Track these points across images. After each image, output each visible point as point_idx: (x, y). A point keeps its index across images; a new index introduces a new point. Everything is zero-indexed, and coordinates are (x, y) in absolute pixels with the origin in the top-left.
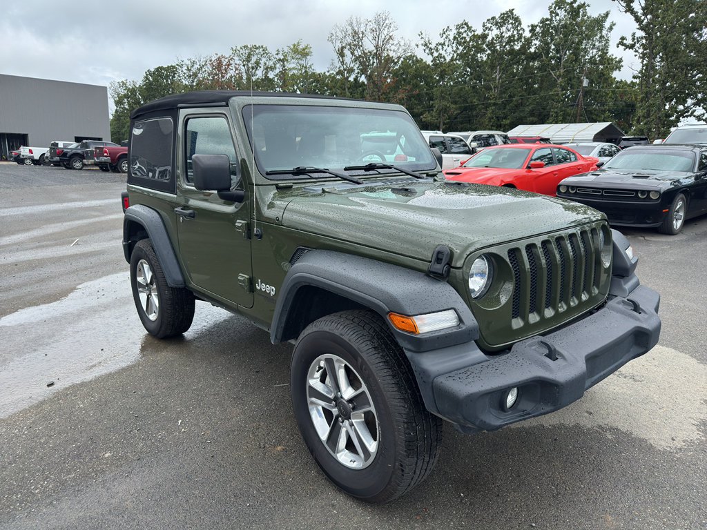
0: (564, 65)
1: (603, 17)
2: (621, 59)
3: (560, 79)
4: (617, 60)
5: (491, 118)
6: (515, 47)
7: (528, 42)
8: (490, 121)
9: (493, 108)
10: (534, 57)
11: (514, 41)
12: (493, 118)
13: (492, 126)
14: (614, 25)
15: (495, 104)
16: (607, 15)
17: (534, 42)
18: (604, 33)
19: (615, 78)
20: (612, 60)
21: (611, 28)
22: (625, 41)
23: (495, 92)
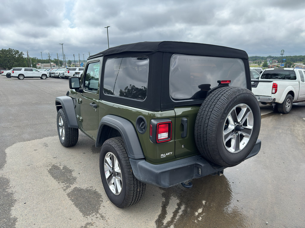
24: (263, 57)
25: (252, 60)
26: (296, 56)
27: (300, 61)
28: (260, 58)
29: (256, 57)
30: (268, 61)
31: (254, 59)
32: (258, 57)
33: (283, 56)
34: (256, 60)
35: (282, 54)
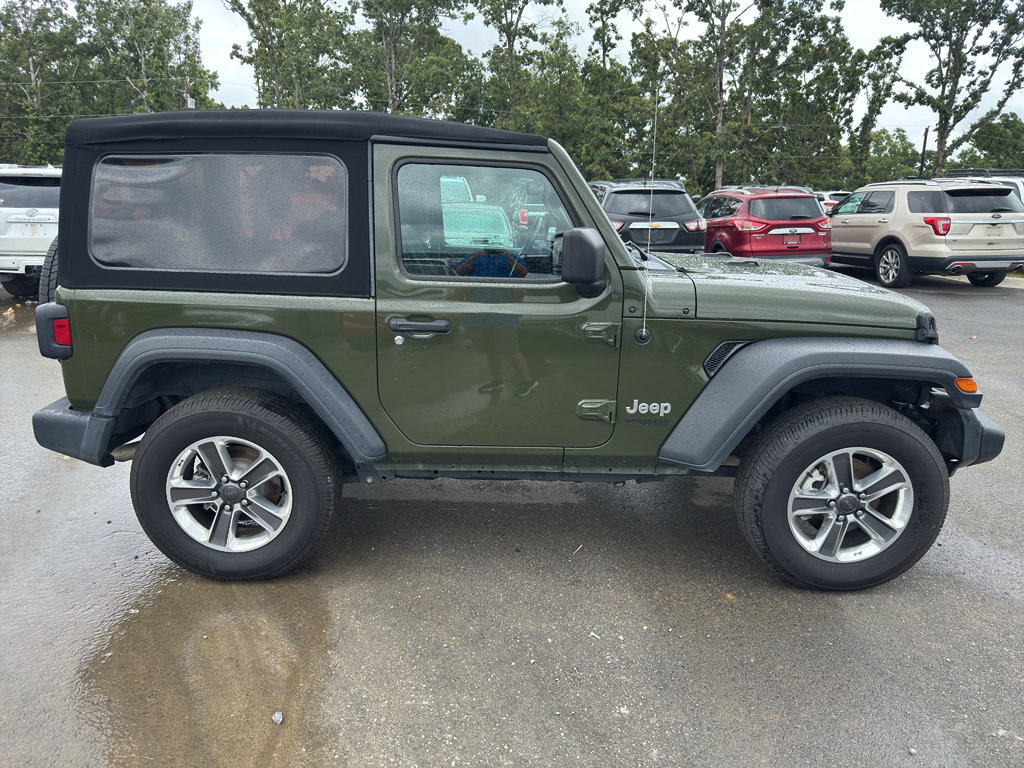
0: (146, 72)
1: (184, 9)
2: (215, 73)
3: (145, 92)
4: (210, 73)
5: (35, 146)
6: (52, 29)
7: (76, 26)
8: (35, 151)
9: (36, 127)
10: (91, 50)
11: (48, 20)
12: (39, 145)
13: (41, 158)
14: (201, 22)
15: (37, 122)
16: (190, 7)
17: (87, 28)
18: (190, 31)
19: (213, 100)
20: (205, 73)
21: (197, 27)
22: (240, 52)
23: (34, 102)
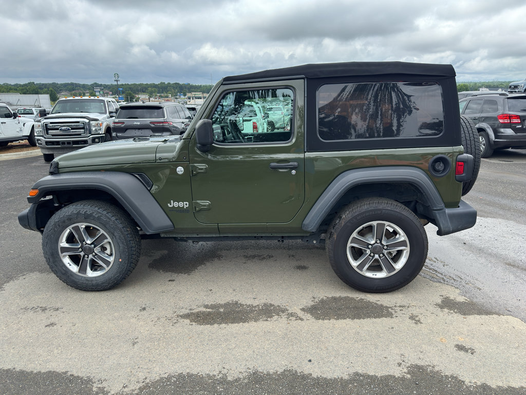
24: (84, 85)
25: (66, 90)
26: (135, 85)
27: (143, 92)
28: (80, 86)
29: (72, 84)
30: (97, 91)
31: (70, 87)
32: (76, 84)
33: (119, 83)
34: (74, 90)
35: (117, 81)
